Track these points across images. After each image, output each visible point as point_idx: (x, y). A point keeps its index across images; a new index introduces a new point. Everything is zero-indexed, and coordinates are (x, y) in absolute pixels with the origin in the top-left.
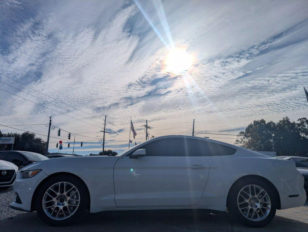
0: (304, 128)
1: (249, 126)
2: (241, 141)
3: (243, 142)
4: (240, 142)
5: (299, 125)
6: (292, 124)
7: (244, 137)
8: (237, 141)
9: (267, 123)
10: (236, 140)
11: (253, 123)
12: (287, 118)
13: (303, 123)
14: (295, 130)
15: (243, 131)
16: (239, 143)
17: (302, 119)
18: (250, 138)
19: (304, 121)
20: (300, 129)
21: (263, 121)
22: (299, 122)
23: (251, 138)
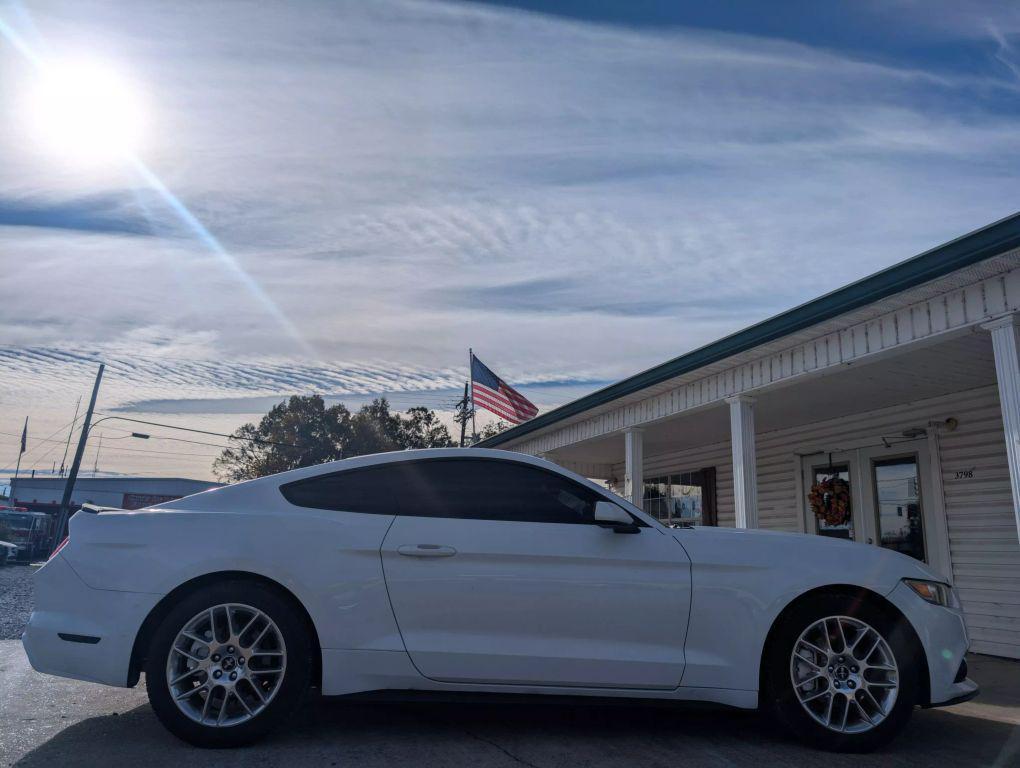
0: (419, 435)
1: (275, 410)
2: (239, 455)
3: (245, 460)
4: (237, 458)
5: (408, 425)
6: (392, 420)
7: (251, 445)
8: (228, 453)
9: (328, 406)
10: (225, 450)
11: (287, 404)
12: (384, 401)
13: (418, 422)
14: (395, 438)
15: (254, 424)
16: (234, 461)
17: (418, 409)
18: (269, 449)
19: (422, 415)
20: (408, 436)
21: (317, 401)
22: (409, 417)
23: (273, 450)
